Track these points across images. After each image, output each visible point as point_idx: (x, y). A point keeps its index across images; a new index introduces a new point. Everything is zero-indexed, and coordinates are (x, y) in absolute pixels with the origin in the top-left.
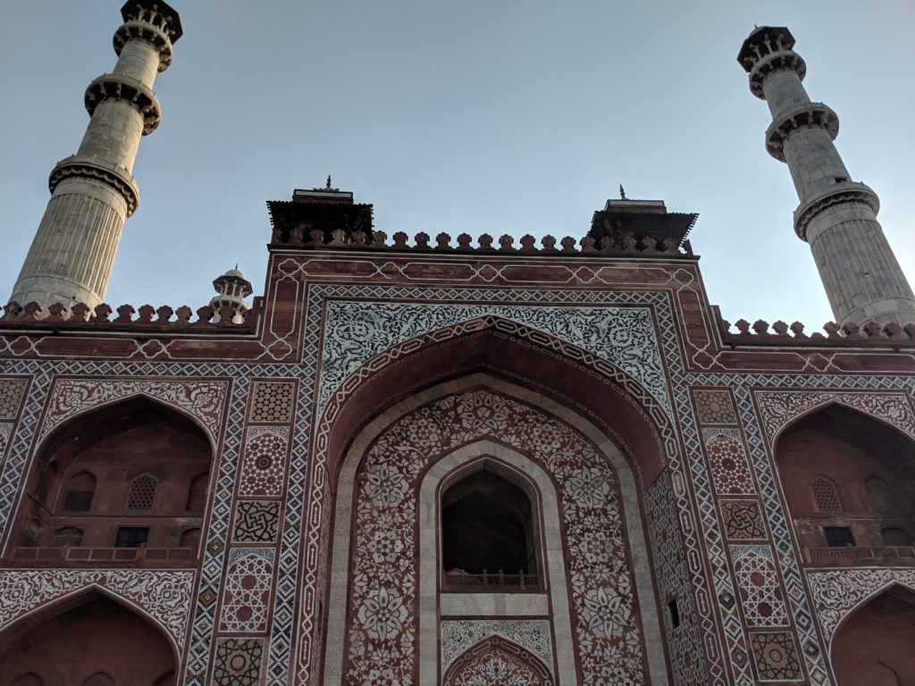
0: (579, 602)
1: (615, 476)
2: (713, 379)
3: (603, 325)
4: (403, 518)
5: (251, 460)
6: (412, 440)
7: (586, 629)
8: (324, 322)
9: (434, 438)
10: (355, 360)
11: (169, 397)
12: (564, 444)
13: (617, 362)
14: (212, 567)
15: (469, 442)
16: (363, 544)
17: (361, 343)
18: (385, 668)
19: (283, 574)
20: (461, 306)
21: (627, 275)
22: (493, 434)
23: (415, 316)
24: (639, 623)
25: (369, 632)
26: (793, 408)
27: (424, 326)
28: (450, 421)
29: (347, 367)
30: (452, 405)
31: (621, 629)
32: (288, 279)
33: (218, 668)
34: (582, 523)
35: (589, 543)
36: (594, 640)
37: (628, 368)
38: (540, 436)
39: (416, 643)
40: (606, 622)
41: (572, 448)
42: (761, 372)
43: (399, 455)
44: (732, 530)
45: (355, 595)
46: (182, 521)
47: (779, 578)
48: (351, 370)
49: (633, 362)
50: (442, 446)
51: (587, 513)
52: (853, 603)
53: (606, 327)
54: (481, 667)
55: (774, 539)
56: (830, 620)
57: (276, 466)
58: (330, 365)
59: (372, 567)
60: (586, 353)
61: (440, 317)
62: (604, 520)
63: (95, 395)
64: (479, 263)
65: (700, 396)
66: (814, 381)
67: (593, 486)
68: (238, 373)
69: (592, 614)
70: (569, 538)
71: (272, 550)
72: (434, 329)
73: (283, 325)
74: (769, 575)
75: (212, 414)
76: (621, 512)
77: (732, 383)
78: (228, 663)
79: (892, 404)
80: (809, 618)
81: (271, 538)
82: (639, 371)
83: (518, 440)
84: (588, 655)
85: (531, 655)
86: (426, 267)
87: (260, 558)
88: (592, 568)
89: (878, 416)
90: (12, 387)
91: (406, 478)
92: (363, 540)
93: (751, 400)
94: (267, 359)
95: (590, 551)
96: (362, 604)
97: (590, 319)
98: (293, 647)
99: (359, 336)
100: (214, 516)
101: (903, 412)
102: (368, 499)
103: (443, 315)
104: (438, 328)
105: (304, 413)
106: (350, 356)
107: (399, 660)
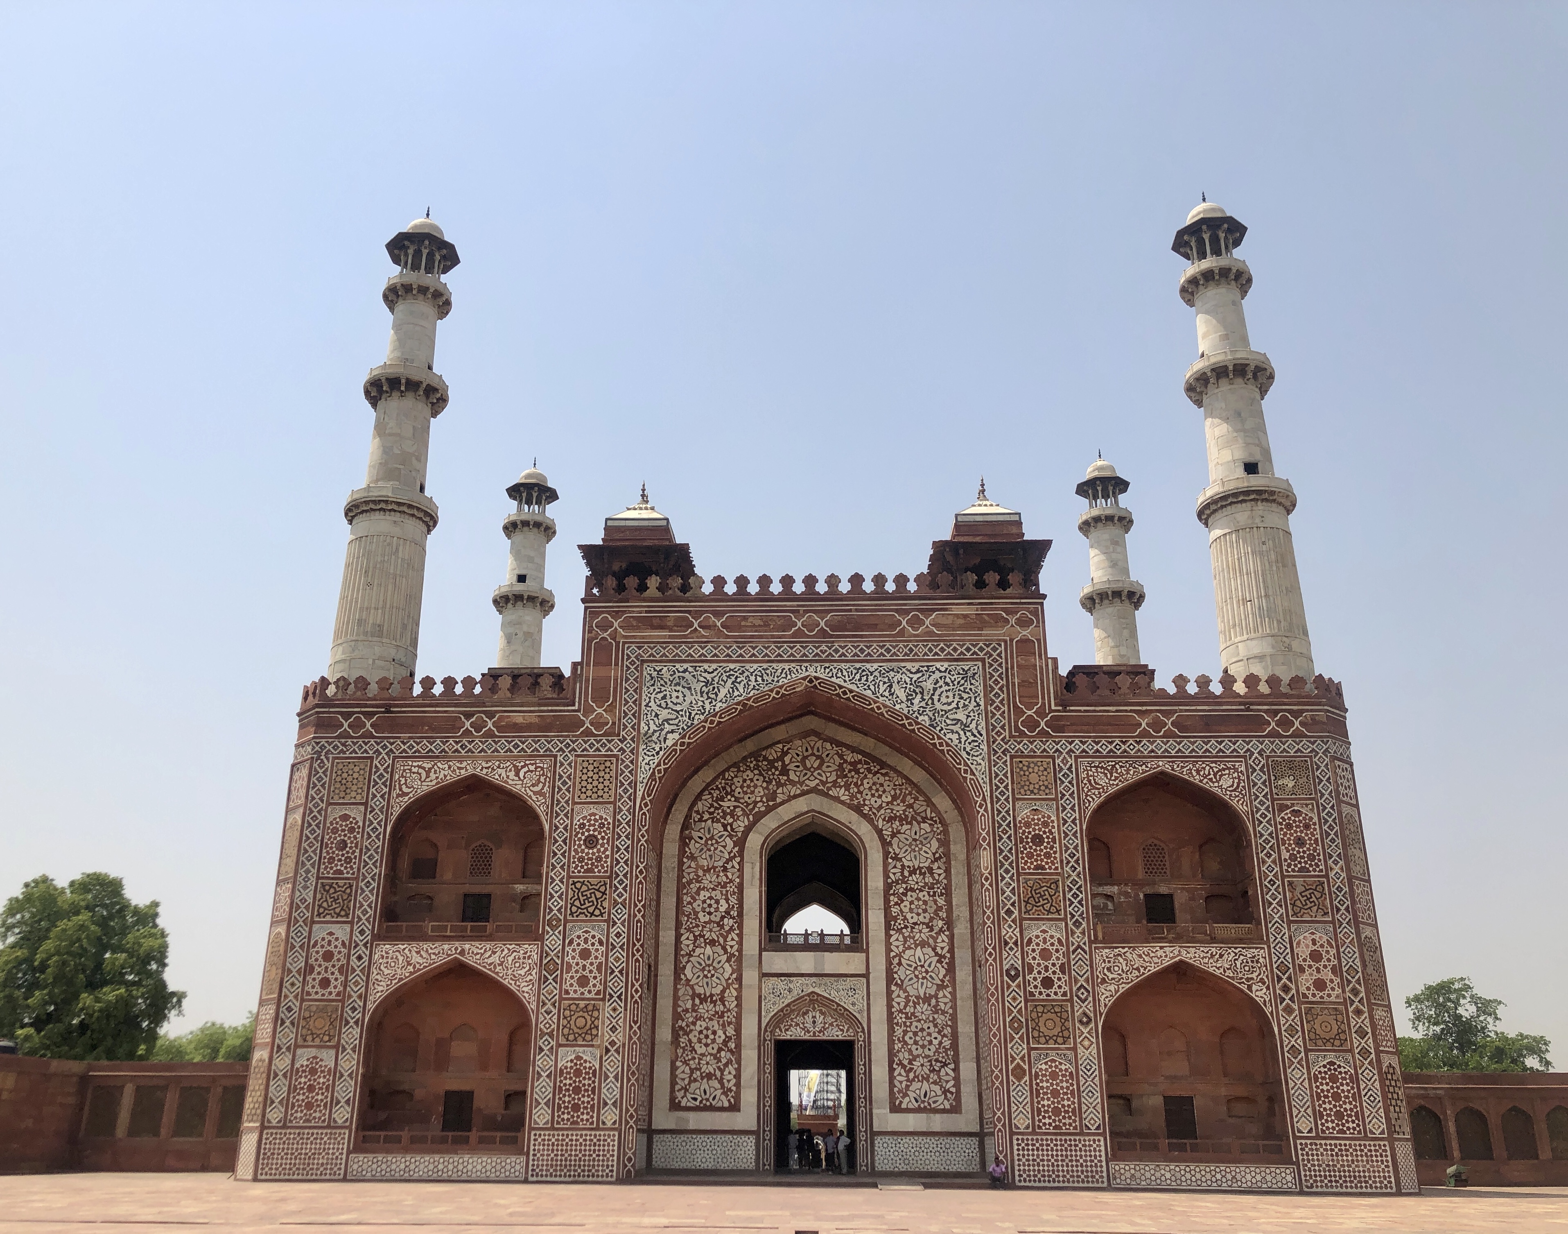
0: (896, 960)
1: (946, 832)
2: (1038, 746)
3: (929, 685)
4: (727, 878)
5: (580, 839)
6: (736, 794)
7: (900, 986)
8: (641, 689)
9: (759, 791)
10: (672, 732)
11: (500, 776)
12: (894, 798)
13: (938, 728)
14: (553, 940)
15: (796, 797)
16: (689, 903)
17: (678, 712)
18: (711, 1019)
19: (614, 947)
20: (780, 665)
21: (961, 621)
22: (821, 787)
23: (733, 678)
24: (953, 981)
25: (696, 987)
26: (1116, 778)
27: (742, 691)
28: (777, 773)
29: (665, 739)
30: (779, 754)
31: (935, 987)
32: (604, 639)
33: (564, 1027)
34: (906, 883)
35: (911, 903)
36: (907, 997)
37: (949, 736)
38: (870, 789)
39: (739, 998)
40: (921, 980)
41: (903, 801)
42: (1090, 737)
43: (723, 811)
44: (1029, 907)
45: (682, 953)
46: (520, 888)
47: (1067, 954)
48: (669, 743)
49: (956, 728)
50: (768, 801)
51: (912, 872)
52: (1134, 978)
53: (931, 687)
54: (800, 1019)
55: (1069, 916)
56: (1107, 995)
57: (602, 845)
58: (648, 736)
59: (697, 926)
60: (907, 718)
61: (759, 679)
62: (929, 879)
63: (433, 775)
64: (801, 612)
65: (1021, 765)
66: (1146, 746)
67: (921, 843)
68: (561, 750)
69: (908, 972)
70: (892, 898)
71: (604, 925)
72: (751, 694)
73: (601, 695)
74: (1057, 951)
75: (540, 793)
76: (948, 871)
77: (1057, 750)
78: (572, 1022)
79: (1227, 772)
80: (1088, 991)
81: (601, 914)
82: (960, 738)
83: (847, 793)
84: (900, 1011)
85: (846, 1009)
86: (745, 618)
87: (593, 933)
88: (912, 928)
89: (1207, 786)
90: (357, 769)
91: (730, 836)
92: (689, 899)
93: (1074, 769)
94: (588, 733)
95: (911, 911)
96: (689, 961)
97: (915, 677)
98: (626, 1010)
99: (676, 704)
100: (551, 894)
101: (1236, 781)
102: (692, 858)
103: (762, 676)
104: (757, 692)
105: (626, 791)
106: (668, 728)
107: (723, 1012)
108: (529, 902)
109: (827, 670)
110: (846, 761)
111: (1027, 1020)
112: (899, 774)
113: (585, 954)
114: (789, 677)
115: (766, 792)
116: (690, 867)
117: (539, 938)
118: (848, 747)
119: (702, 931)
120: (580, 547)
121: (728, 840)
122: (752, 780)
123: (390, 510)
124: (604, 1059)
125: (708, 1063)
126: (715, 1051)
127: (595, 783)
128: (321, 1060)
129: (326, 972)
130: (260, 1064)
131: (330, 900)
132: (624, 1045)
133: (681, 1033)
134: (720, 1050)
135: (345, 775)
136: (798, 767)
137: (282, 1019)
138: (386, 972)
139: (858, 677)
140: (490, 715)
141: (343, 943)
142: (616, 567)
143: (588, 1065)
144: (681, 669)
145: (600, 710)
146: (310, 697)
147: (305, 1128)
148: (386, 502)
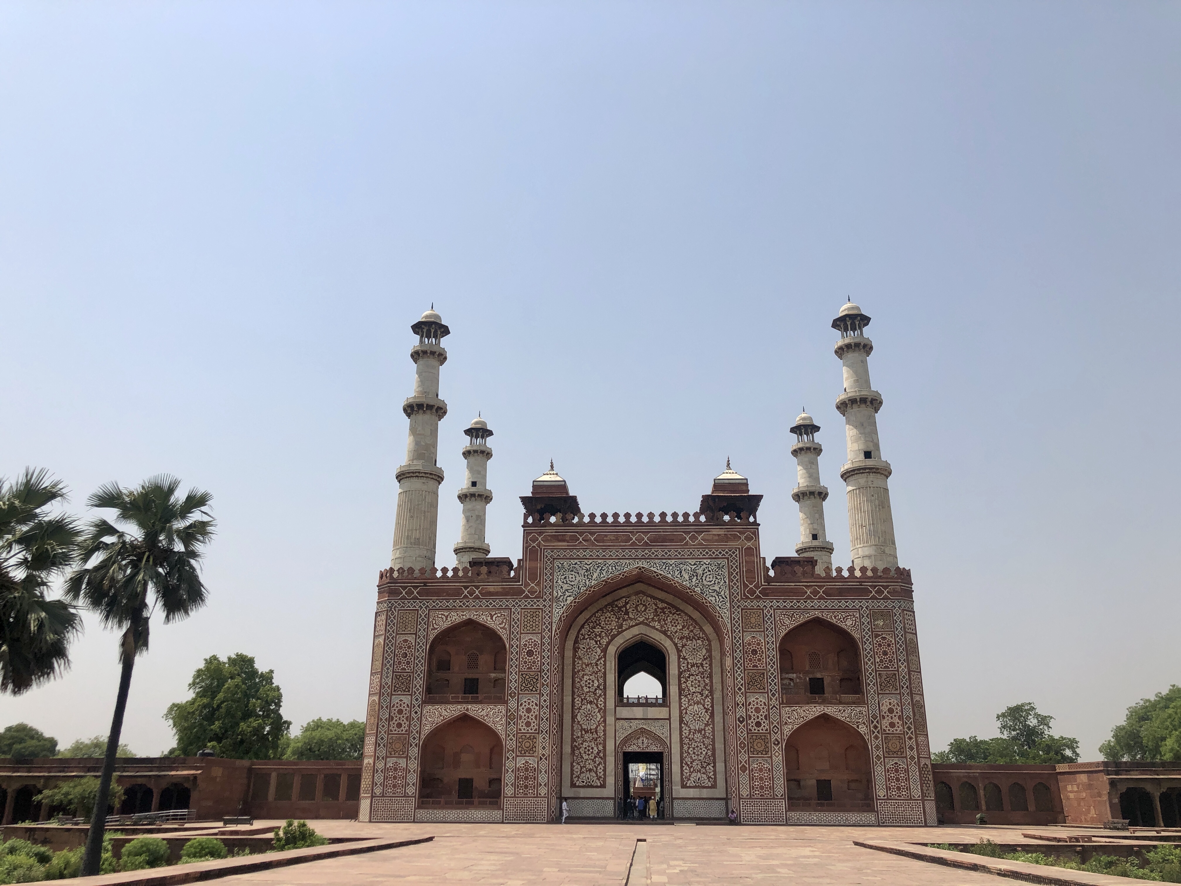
0: (684, 711)
1: (710, 645)
2: (755, 604)
3: (700, 572)
4: (598, 669)
5: (524, 652)
6: (602, 625)
7: (686, 725)
8: (553, 573)
9: (614, 624)
10: (570, 596)
11: (483, 619)
12: (684, 627)
13: (705, 594)
14: (512, 704)
15: (632, 626)
16: (578, 682)
17: (572, 585)
18: (591, 741)
19: (543, 707)
20: (625, 561)
21: (717, 538)
22: (646, 621)
23: (600, 568)
24: (713, 722)
25: (583, 725)
26: (794, 620)
27: (605, 574)
28: (623, 614)
29: (566, 600)
30: (624, 604)
31: (704, 725)
32: (534, 547)
33: (519, 747)
34: (689, 671)
35: (692, 682)
36: (689, 730)
37: (711, 598)
38: (671, 622)
39: (604, 731)
40: (697, 722)
41: (688, 629)
42: (781, 599)
43: (595, 634)
44: (750, 686)
45: (575, 708)
46: (493, 675)
47: (768, 710)
48: (568, 602)
49: (714, 594)
50: (618, 628)
51: (692, 666)
52: (801, 722)
53: (701, 573)
54: (635, 742)
55: (769, 691)
56: (788, 730)
57: (536, 655)
58: (557, 598)
59: (583, 694)
60: (689, 589)
61: (614, 568)
62: (701, 669)
63: (449, 619)
64: (635, 532)
65: (746, 614)
66: (809, 604)
67: (697, 650)
68: (514, 605)
69: (690, 717)
70: (682, 679)
71: (538, 696)
72: (610, 576)
73: (533, 576)
74: (763, 708)
75: (503, 628)
76: (711, 665)
77: (765, 606)
78: (523, 745)
79: (850, 617)
80: (778, 729)
81: (536, 690)
82: (716, 600)
83: (659, 624)
84: (686, 737)
85: (659, 736)
86: (606, 536)
87: (532, 700)
88: (693, 695)
89: (840, 625)
90: (410, 616)
91: (599, 647)
92: (579, 680)
93: (773, 616)
94: (527, 597)
95: (692, 686)
96: (579, 712)
97: (693, 567)
98: (549, 738)
99: (571, 582)
100: (510, 680)
101: (854, 622)
102: (580, 658)
103: (615, 567)
104: (612, 575)
105: (547, 627)
106: (567, 594)
107: (597, 738)
108: (499, 684)
109: (649, 564)
110: (658, 607)
111: (748, 743)
112: (686, 614)
113: (529, 710)
114: (629, 567)
115: (617, 623)
116: (578, 663)
117: (506, 702)
118: (660, 600)
119: (585, 696)
120: (520, 497)
121: (598, 649)
122: (610, 617)
123: (421, 477)
124: (540, 762)
125: (589, 764)
126: (593, 758)
127: (531, 623)
128: (399, 764)
129: (400, 720)
130: (368, 765)
131: (400, 684)
132: (549, 756)
133: (576, 749)
134: (595, 757)
135: (404, 619)
136: (633, 610)
137: (379, 744)
138: (430, 719)
139: (664, 567)
140: (477, 587)
141: (408, 705)
142: (539, 507)
143: (531, 766)
144: (574, 563)
145: (533, 585)
146: (384, 578)
147: (393, 797)
148: (419, 472)
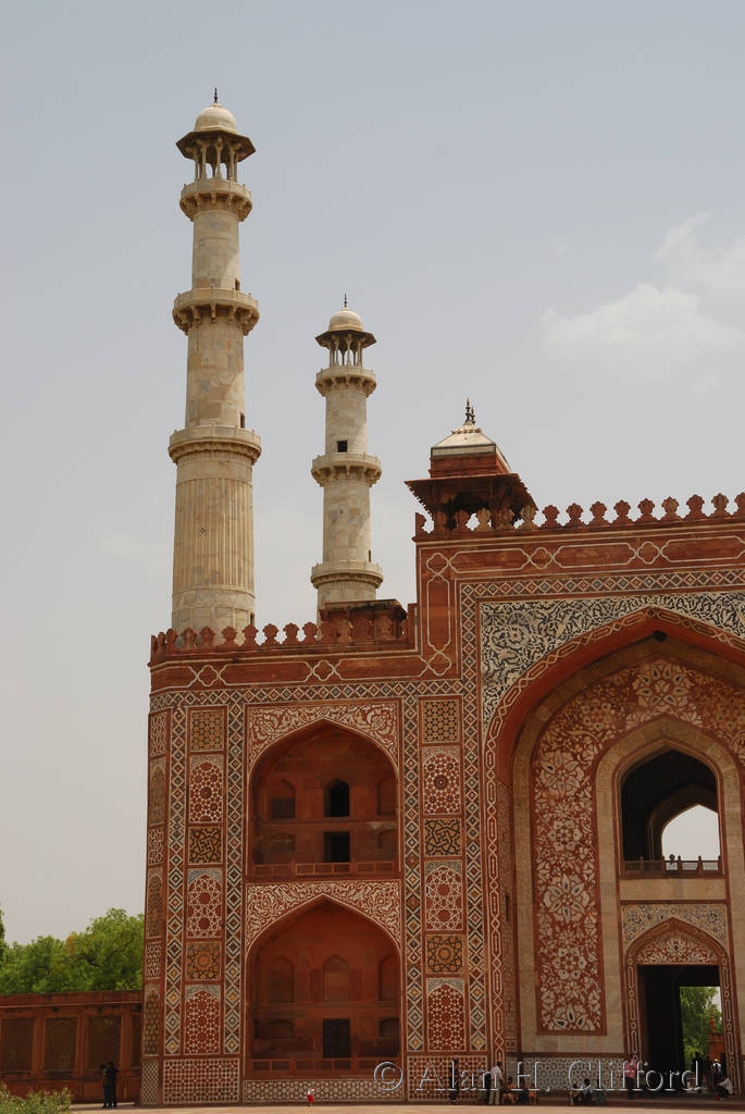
108: (387, 841)
109: (668, 601)
110: (697, 685)
113: (444, 890)
114: (628, 610)
115: (615, 719)
116: (541, 797)
117: (399, 875)
118: (699, 669)
119: (558, 860)
120: (406, 483)
121: (578, 769)
122: (599, 708)
123: (215, 451)
124: (470, 987)
125: (572, 989)
126: (578, 977)
127: (440, 725)
128: (209, 995)
129: (205, 913)
130: (153, 1000)
131: (200, 846)
132: (487, 974)
133: (544, 960)
134: (582, 976)
135: (202, 725)
136: (647, 692)
137: (169, 959)
138: (260, 911)
139: (699, 606)
140: (334, 661)
141: (218, 885)
142: (445, 500)
143: (455, 993)
144: (518, 607)
145: (439, 652)
146: (160, 649)
147: (201, 1057)
148: (211, 443)
